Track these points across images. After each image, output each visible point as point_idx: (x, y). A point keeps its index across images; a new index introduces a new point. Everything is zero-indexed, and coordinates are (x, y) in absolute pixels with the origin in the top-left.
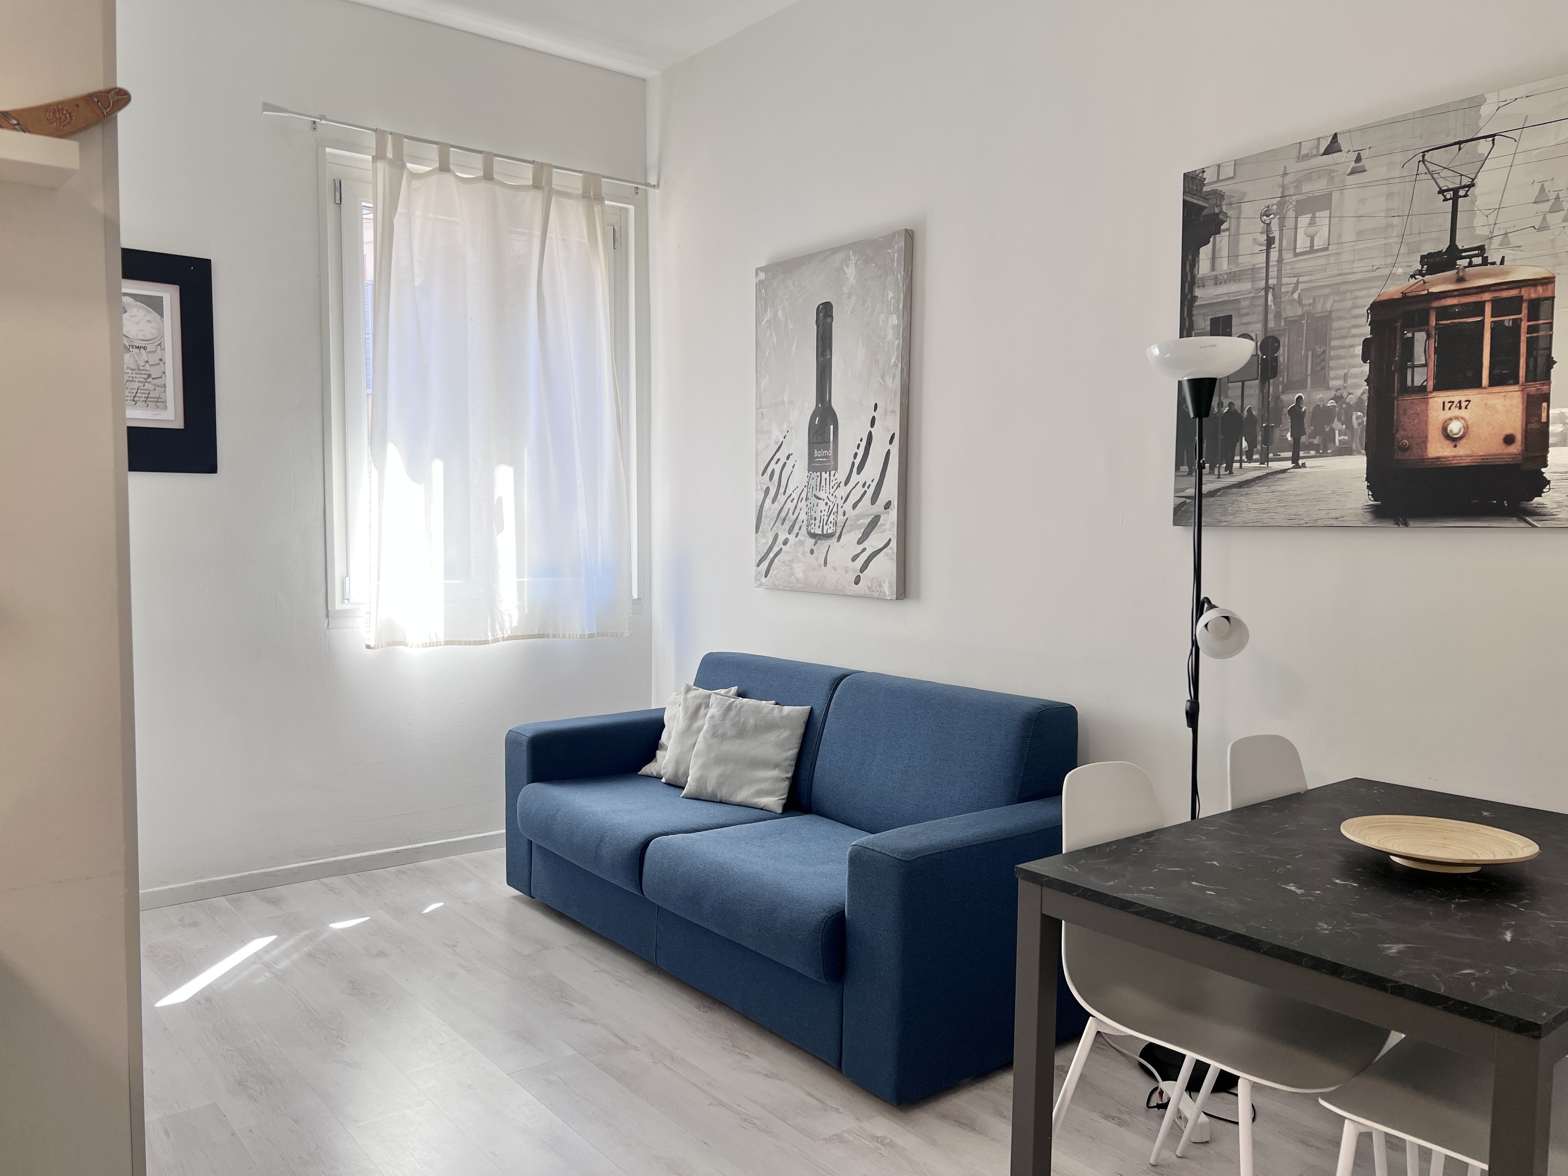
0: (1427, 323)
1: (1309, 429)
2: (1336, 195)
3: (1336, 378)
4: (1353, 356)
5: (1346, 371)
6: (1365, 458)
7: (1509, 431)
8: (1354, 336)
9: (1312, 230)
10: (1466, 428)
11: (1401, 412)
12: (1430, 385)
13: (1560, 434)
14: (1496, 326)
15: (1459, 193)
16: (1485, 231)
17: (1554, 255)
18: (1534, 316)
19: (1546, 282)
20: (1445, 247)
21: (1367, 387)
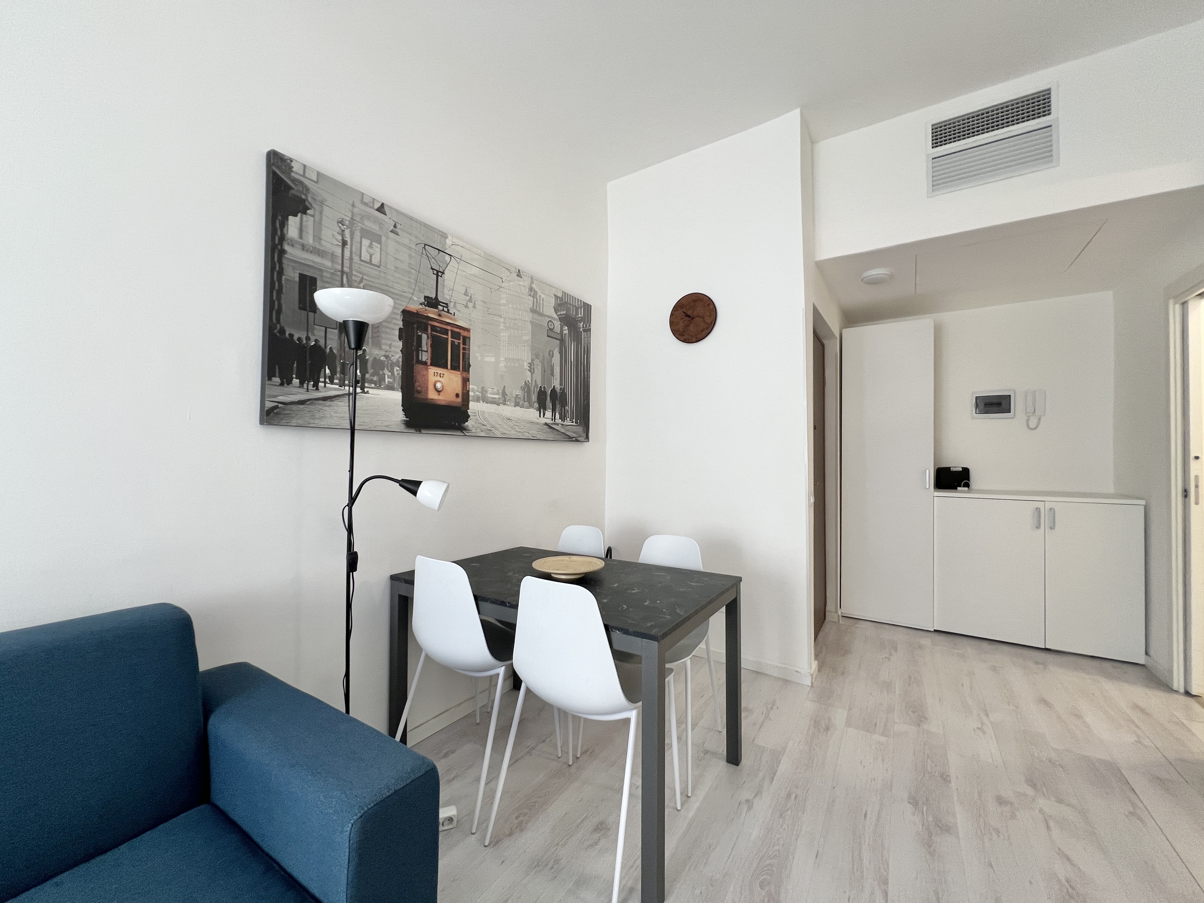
0: (427, 330)
1: (371, 371)
2: (383, 239)
3: (385, 344)
4: (394, 335)
5: (391, 342)
6: (401, 394)
7: (457, 392)
8: (395, 324)
9: (371, 251)
10: (443, 386)
11: (417, 372)
12: (429, 362)
13: (473, 396)
14: (453, 342)
15: (439, 274)
16: (448, 297)
17: (470, 320)
18: (464, 344)
19: (468, 330)
20: (434, 296)
21: (401, 355)
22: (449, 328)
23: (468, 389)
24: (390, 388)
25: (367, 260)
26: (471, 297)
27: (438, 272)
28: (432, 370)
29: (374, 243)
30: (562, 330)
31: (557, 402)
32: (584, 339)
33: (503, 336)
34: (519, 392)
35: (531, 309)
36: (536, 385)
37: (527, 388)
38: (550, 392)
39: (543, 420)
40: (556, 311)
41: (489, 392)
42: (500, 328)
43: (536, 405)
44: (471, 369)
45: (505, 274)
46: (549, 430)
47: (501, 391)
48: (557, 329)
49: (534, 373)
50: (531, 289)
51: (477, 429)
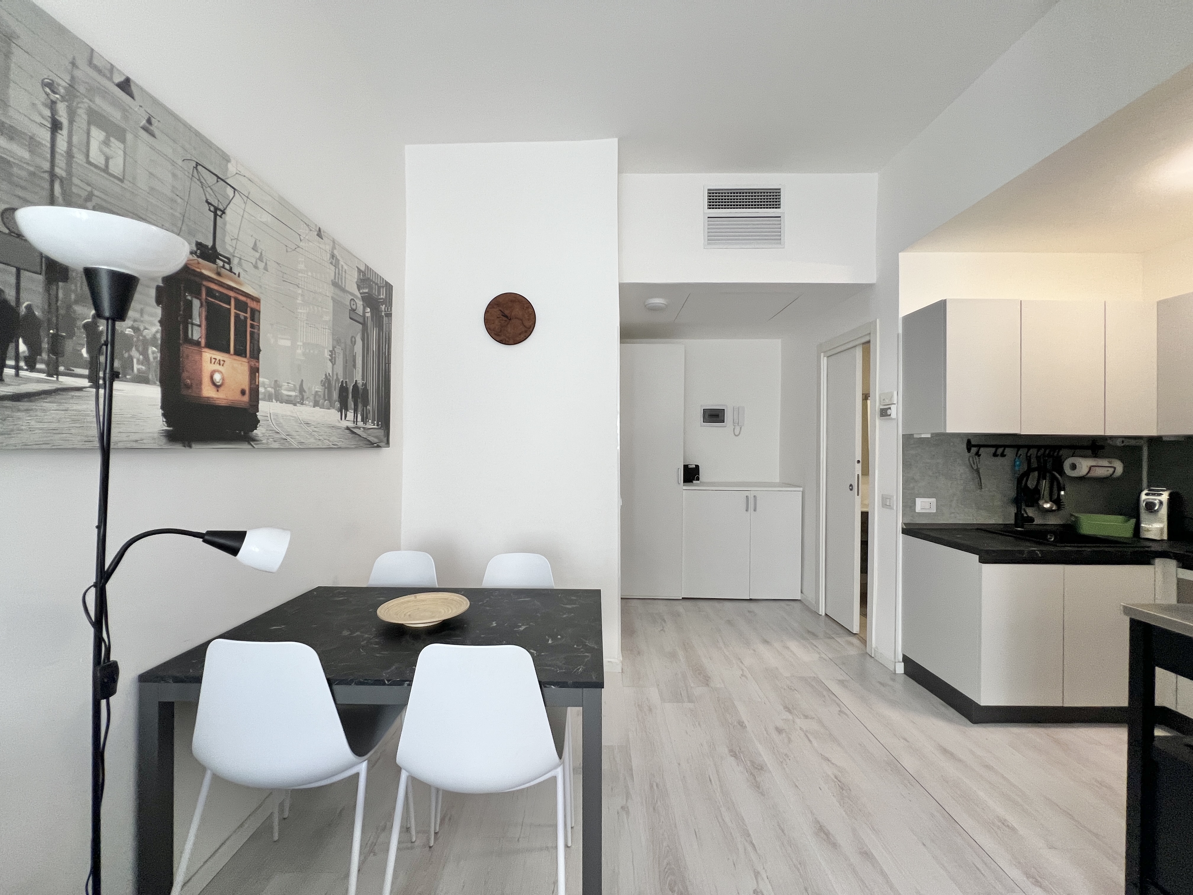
0: (200, 294)
3: (134, 309)
4: (148, 295)
6: (160, 389)
7: (243, 387)
9: (107, 151)
10: (223, 379)
11: (185, 357)
12: (203, 342)
13: (264, 393)
14: (237, 316)
15: (218, 212)
16: (231, 250)
17: (260, 286)
18: (253, 319)
19: (258, 301)
20: (210, 244)
21: (160, 328)
22: (232, 294)
23: (257, 384)
24: (142, 379)
25: (99, 165)
26: (261, 253)
27: (216, 209)
28: (208, 355)
29: (112, 139)
30: (364, 312)
31: (359, 400)
32: (386, 326)
33: (301, 313)
34: (318, 388)
35: (332, 281)
36: (337, 379)
37: (327, 383)
38: (351, 387)
39: (345, 424)
40: (359, 288)
41: (283, 388)
42: (298, 302)
43: (338, 405)
44: (261, 355)
45: (303, 230)
46: (351, 436)
47: (298, 387)
48: (360, 310)
49: (335, 363)
50: (333, 256)
51: (268, 439)
